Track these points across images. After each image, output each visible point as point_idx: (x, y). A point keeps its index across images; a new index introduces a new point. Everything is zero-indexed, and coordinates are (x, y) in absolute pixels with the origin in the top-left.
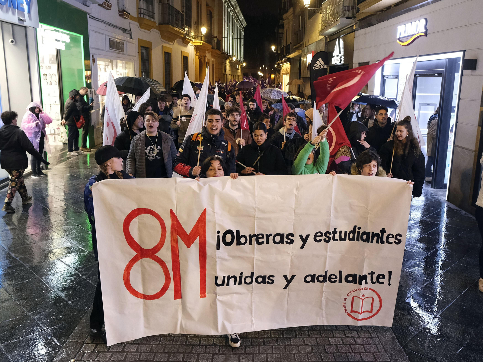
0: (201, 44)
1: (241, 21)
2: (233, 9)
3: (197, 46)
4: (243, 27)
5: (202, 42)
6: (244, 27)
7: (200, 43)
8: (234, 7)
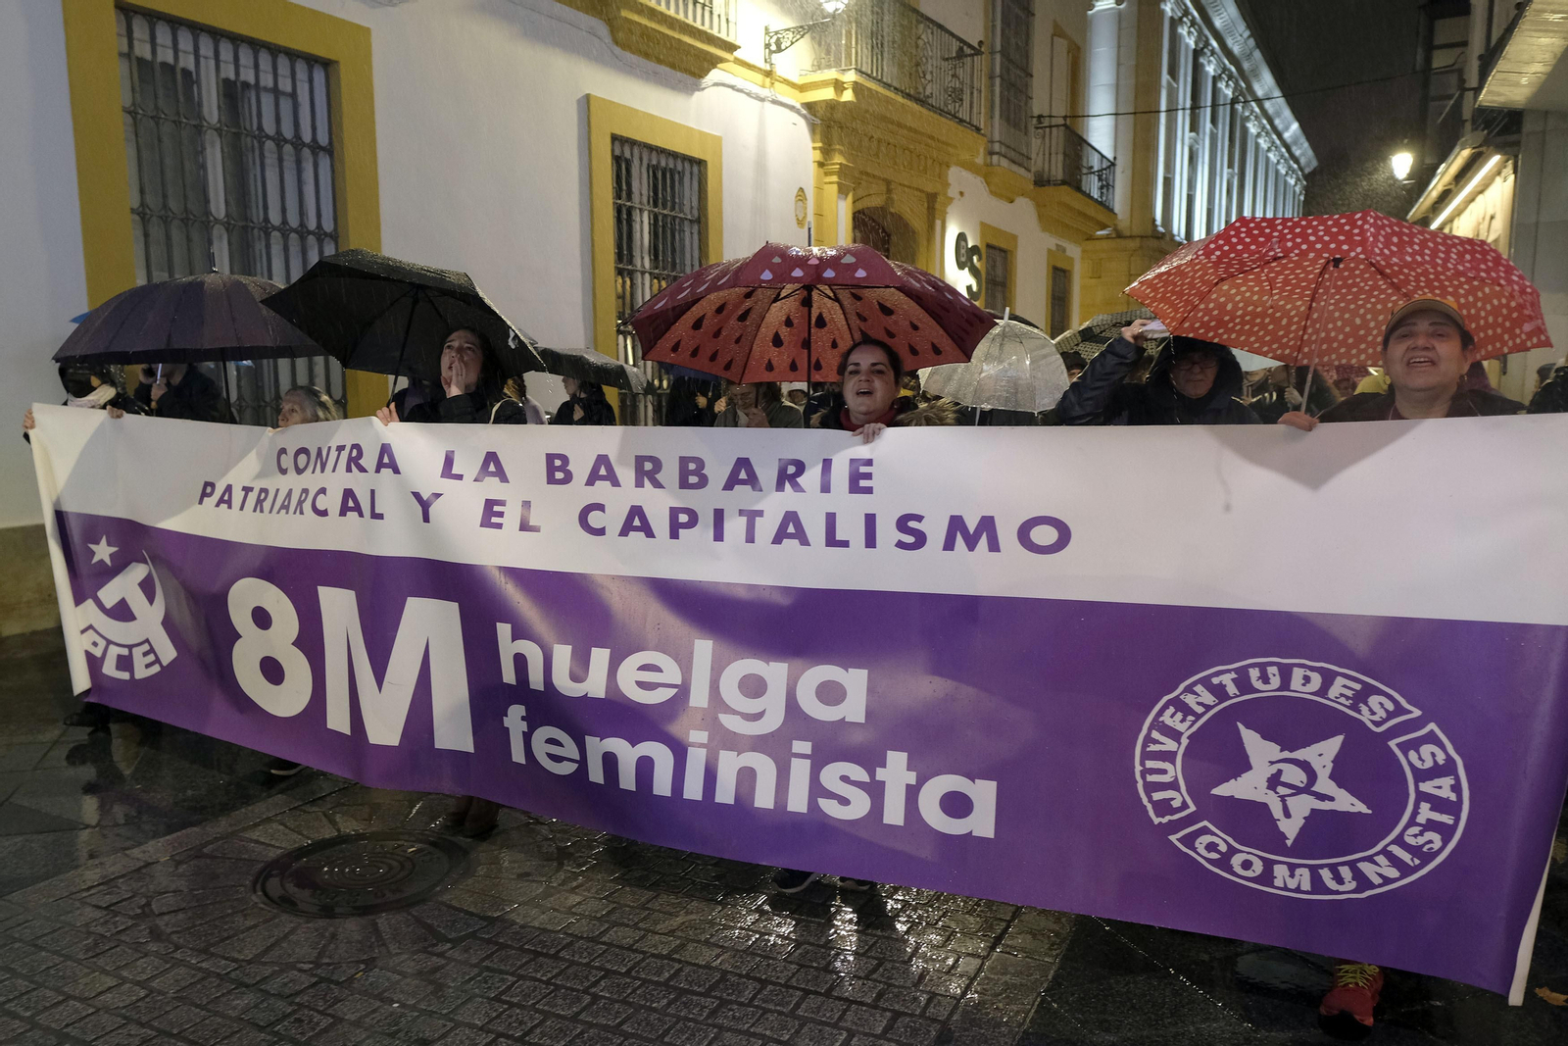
0: (848, 96)
1: (1289, 141)
2: (1233, 69)
3: (821, 112)
4: (1301, 169)
5: (851, 77)
6: (1307, 171)
7: (839, 86)
8: (1246, 66)
